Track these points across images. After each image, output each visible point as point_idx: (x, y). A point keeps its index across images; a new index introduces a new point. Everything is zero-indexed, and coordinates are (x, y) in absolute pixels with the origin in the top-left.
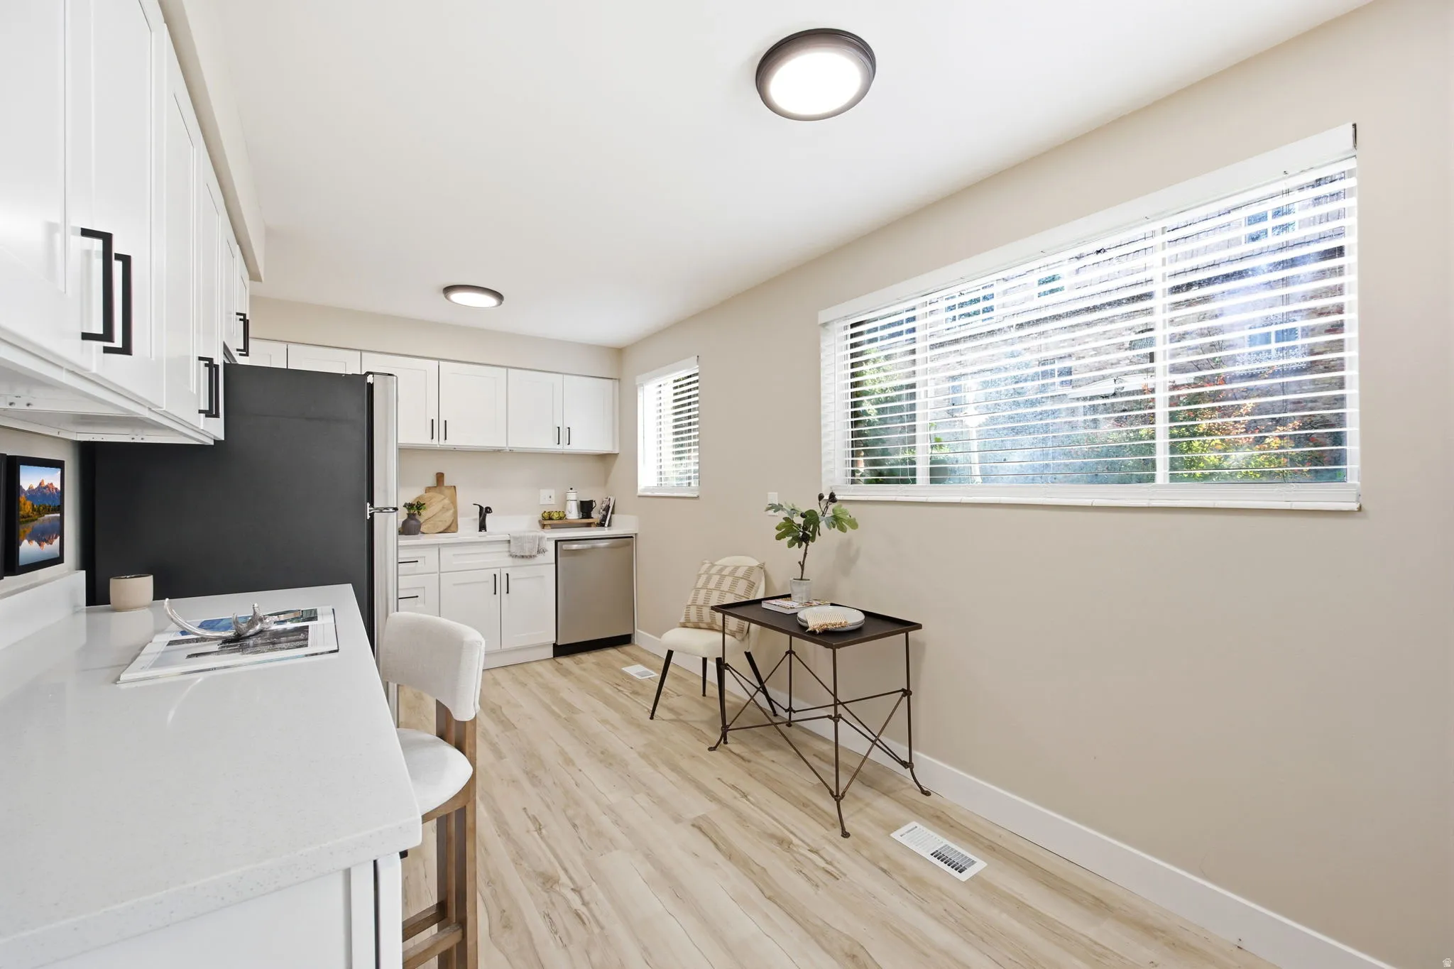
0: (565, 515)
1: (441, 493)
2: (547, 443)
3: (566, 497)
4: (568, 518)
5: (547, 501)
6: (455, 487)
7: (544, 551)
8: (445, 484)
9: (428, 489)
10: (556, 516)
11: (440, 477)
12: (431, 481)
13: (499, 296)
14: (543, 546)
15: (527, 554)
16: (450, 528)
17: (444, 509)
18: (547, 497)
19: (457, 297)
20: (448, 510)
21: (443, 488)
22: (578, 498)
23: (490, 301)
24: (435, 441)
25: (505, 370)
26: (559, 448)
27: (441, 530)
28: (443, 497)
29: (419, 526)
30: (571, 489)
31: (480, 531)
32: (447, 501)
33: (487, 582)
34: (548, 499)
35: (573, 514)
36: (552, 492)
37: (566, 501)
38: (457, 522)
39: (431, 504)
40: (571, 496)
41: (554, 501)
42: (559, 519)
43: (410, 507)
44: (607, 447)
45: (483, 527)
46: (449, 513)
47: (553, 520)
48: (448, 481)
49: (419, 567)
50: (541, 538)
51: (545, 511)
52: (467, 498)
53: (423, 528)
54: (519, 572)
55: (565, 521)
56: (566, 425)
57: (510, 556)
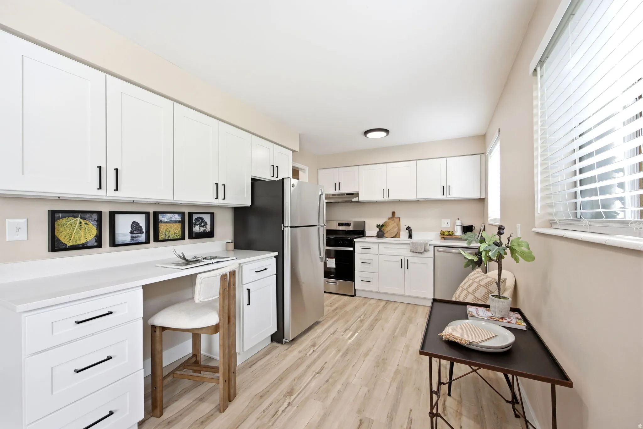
0: (453, 233)
1: (393, 220)
2: (438, 195)
3: (455, 223)
4: (456, 235)
5: (445, 225)
6: (399, 218)
7: (427, 251)
8: (396, 217)
9: (389, 219)
10: (446, 233)
11: (394, 213)
12: (390, 215)
13: (387, 131)
14: (428, 248)
15: (419, 251)
16: (397, 236)
17: (394, 227)
18: (446, 224)
19: (370, 135)
20: (396, 228)
21: (394, 218)
22: (462, 224)
23: (383, 134)
24: (385, 198)
26: (445, 197)
27: (393, 236)
28: (394, 222)
30: (458, 219)
31: (409, 238)
32: (395, 224)
33: (398, 262)
34: (446, 225)
35: (458, 232)
36: (449, 221)
37: (455, 225)
38: (400, 233)
39: (389, 225)
40: (458, 223)
41: (449, 225)
42: (449, 235)
43: (378, 226)
44: (476, 195)
45: (410, 236)
46: (396, 230)
47: (446, 235)
48: (397, 215)
49: (371, 251)
50: (426, 244)
51: (443, 230)
52: (404, 223)
53: (385, 235)
54: (413, 259)
55: (453, 236)
56: (448, 185)
57: (411, 251)
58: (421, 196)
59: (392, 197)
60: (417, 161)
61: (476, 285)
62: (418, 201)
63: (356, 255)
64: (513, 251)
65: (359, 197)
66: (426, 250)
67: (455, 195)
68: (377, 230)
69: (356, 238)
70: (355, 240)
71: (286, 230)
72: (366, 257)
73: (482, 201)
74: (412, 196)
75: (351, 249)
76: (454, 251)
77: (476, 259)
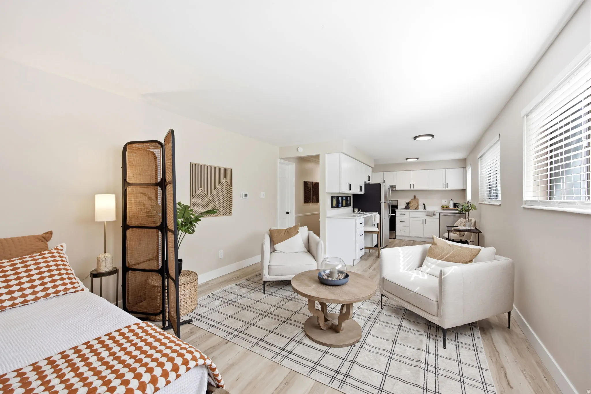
1: (415, 200)
2: (441, 188)
5: (444, 203)
6: (418, 199)
9: (412, 199)
11: (415, 197)
12: (413, 198)
15: (430, 215)
16: (417, 208)
17: (415, 204)
22: (453, 202)
23: (415, 160)
24: (411, 189)
25: (428, 170)
26: (444, 189)
27: (415, 208)
29: (409, 207)
30: (451, 200)
32: (416, 202)
33: (420, 221)
34: (444, 202)
35: (451, 206)
36: (446, 201)
37: (449, 203)
39: (412, 202)
40: (451, 202)
41: (446, 203)
42: (447, 208)
43: (406, 203)
44: (461, 188)
45: (425, 208)
46: (417, 205)
47: (445, 208)
48: (416, 198)
49: (405, 216)
50: (434, 212)
51: (443, 205)
52: (421, 202)
53: (410, 208)
54: (429, 219)
55: (449, 208)
56: (447, 182)
57: (426, 215)
58: (432, 188)
59: (415, 188)
60: (430, 170)
61: (461, 222)
62: (429, 190)
63: (396, 218)
64: (471, 208)
65: (396, 188)
66: (434, 215)
67: (450, 188)
68: (406, 205)
69: (396, 209)
70: (396, 210)
71: (382, 204)
72: (402, 219)
73: (464, 191)
74: (426, 188)
75: (394, 215)
76: (449, 215)
77: (461, 210)
